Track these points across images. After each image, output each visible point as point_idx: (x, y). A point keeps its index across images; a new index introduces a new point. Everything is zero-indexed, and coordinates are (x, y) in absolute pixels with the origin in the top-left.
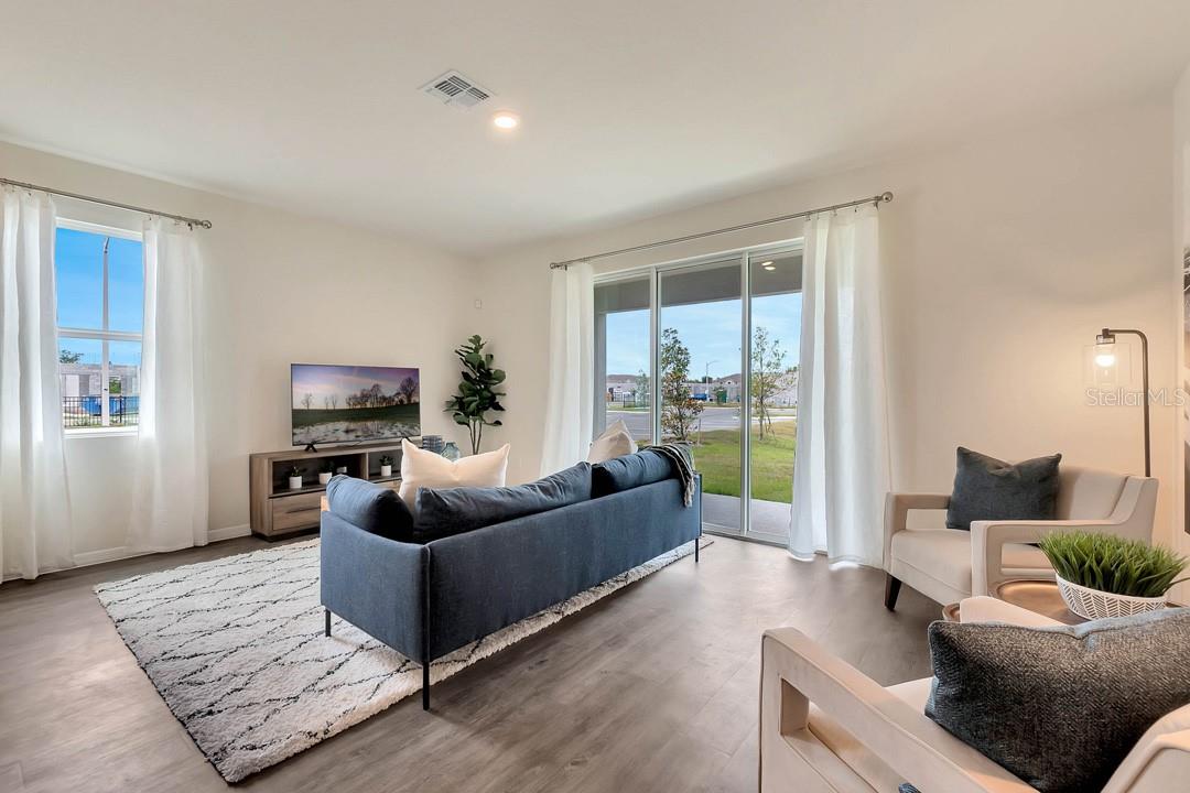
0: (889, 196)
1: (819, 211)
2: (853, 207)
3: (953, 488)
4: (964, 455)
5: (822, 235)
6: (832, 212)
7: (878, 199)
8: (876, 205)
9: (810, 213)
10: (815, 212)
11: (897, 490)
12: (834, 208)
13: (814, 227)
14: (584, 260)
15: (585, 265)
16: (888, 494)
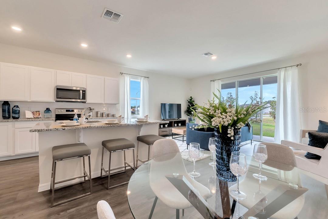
0: (301, 65)
1: (282, 68)
2: (291, 67)
3: (318, 129)
4: (321, 122)
5: (282, 73)
6: (285, 68)
7: (298, 65)
8: (297, 66)
9: (279, 68)
10: (281, 68)
11: (303, 129)
12: (286, 67)
13: (280, 72)
14: (219, 79)
15: (219, 81)
16: (301, 130)
